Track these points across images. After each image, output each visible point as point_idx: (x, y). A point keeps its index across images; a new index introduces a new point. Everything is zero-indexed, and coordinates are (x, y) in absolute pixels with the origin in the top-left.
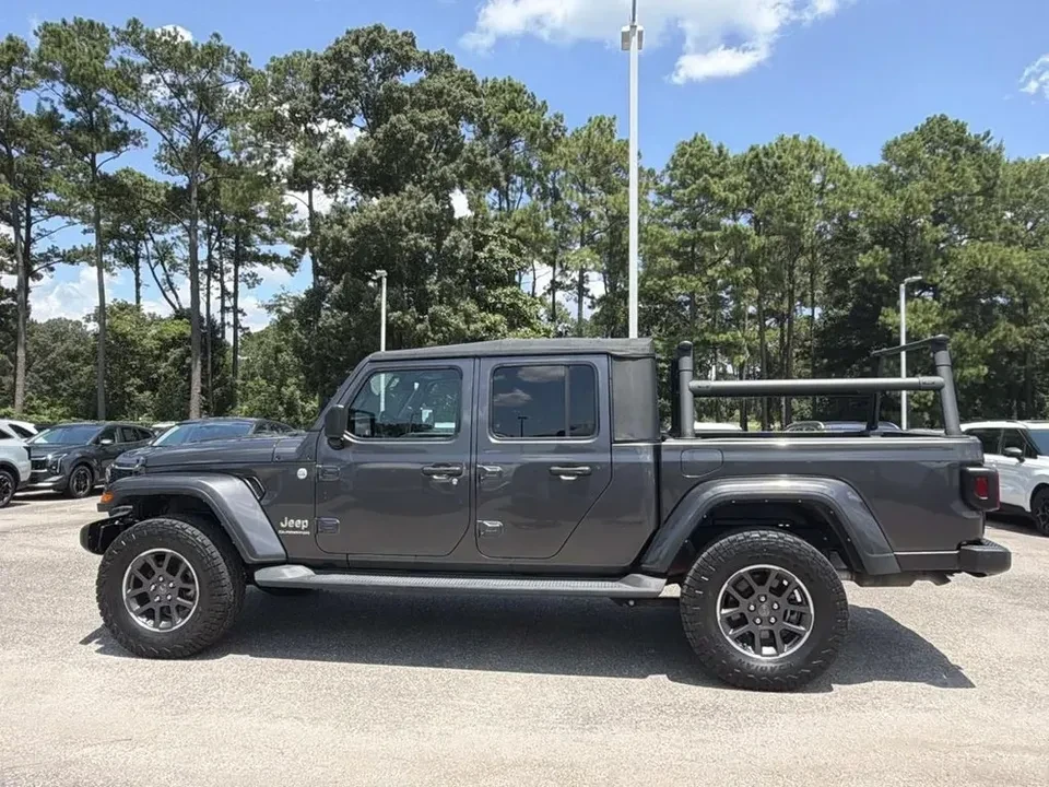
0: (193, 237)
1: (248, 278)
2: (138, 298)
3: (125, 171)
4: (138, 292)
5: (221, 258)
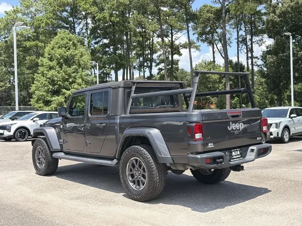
0: (224, 30)
1: (259, 42)
2: (214, 58)
3: (204, 6)
4: (214, 56)
5: (246, 35)
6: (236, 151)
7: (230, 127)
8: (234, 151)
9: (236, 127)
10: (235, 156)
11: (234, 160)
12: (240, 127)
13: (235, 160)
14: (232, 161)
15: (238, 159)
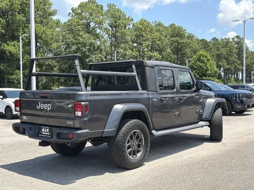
6: (46, 129)
7: (38, 106)
8: (44, 128)
9: (44, 107)
10: (44, 132)
11: (41, 135)
12: (47, 107)
13: (43, 135)
14: (40, 136)
15: (45, 136)
